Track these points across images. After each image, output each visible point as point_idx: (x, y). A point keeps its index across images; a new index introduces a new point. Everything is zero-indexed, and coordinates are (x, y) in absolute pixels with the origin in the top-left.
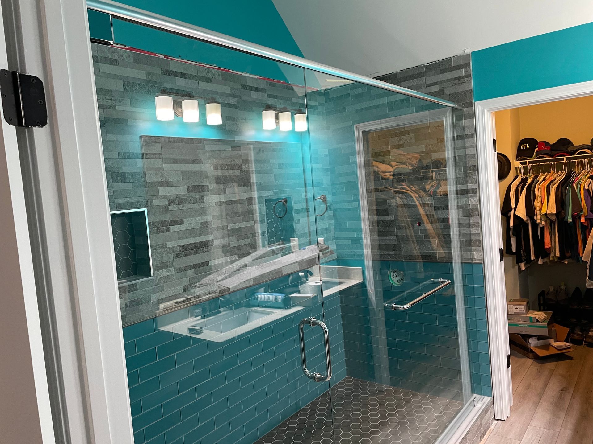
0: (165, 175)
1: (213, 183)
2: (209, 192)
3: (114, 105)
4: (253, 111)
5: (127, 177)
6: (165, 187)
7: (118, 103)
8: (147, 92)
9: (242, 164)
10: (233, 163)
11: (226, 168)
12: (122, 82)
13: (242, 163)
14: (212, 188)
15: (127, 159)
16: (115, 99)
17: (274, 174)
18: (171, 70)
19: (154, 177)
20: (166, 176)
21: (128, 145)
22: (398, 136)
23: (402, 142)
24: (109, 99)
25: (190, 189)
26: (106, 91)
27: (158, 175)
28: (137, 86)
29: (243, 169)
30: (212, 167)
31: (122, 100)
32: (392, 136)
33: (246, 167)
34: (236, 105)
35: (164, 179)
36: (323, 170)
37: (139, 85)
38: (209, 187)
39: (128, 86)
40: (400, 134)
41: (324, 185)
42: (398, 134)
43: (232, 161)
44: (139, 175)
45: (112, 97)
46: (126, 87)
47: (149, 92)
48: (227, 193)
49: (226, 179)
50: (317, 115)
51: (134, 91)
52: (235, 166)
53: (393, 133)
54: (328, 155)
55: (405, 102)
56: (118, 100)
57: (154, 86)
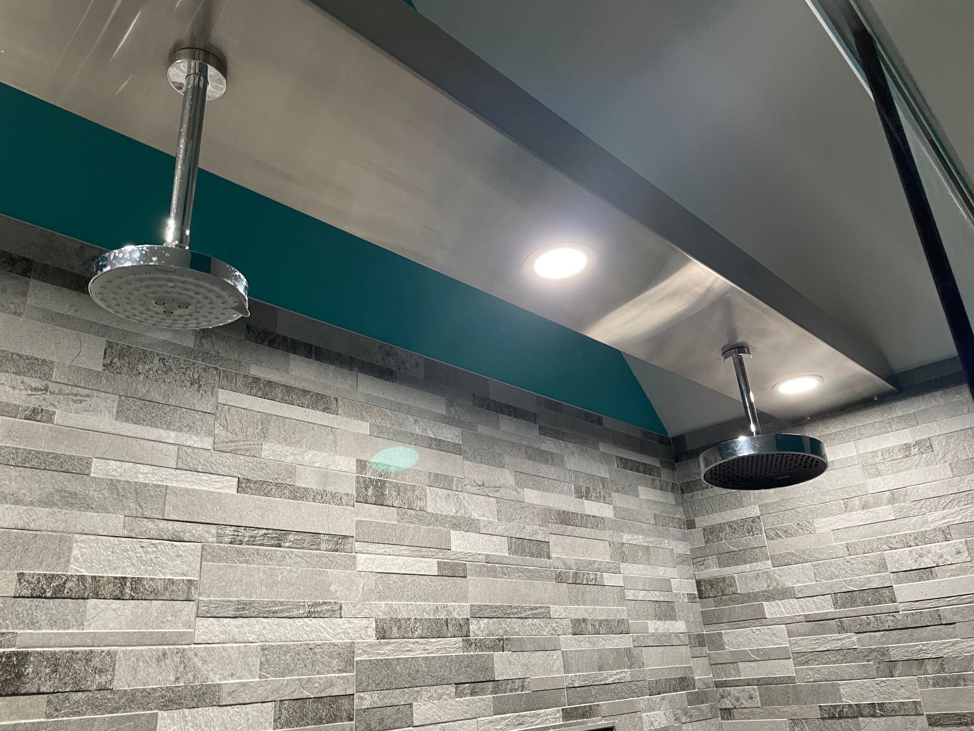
0: (196, 659)
1: (370, 688)
2: (352, 720)
3: (53, 409)
4: (503, 467)
5: (30, 670)
6: (187, 711)
7: (71, 403)
8: (188, 384)
9: (468, 619)
10: (442, 616)
11: (419, 631)
12: (102, 342)
13: (468, 617)
14: (366, 704)
15: (52, 598)
16: (60, 391)
17: (563, 652)
18: (278, 333)
19: (150, 670)
20: (200, 664)
21: (70, 549)
22: (912, 543)
23: (927, 562)
24: (36, 389)
25: (284, 712)
26: (33, 363)
27: (168, 662)
28: (156, 361)
29: (472, 634)
30: (372, 632)
31: (87, 396)
32: (892, 546)
33: (479, 628)
34: (461, 445)
35: (190, 676)
36: (690, 638)
37: (162, 360)
38: (356, 701)
39: (121, 356)
40: (916, 538)
41: (697, 685)
42: (913, 537)
43: (437, 608)
44: (88, 661)
45: (50, 383)
46: (116, 360)
47: (192, 384)
48: (416, 723)
49: (418, 671)
50: (661, 489)
51: (142, 376)
52: (447, 626)
53: (895, 537)
54: (697, 596)
55: (915, 451)
56: (69, 394)
57: (216, 369)
